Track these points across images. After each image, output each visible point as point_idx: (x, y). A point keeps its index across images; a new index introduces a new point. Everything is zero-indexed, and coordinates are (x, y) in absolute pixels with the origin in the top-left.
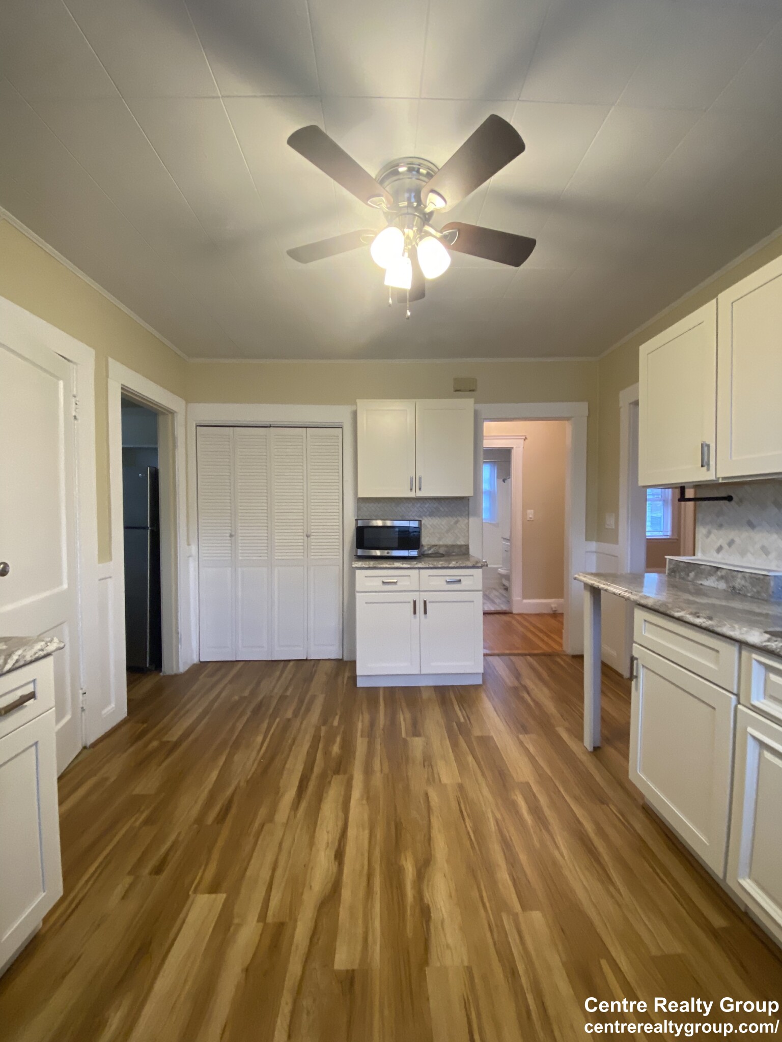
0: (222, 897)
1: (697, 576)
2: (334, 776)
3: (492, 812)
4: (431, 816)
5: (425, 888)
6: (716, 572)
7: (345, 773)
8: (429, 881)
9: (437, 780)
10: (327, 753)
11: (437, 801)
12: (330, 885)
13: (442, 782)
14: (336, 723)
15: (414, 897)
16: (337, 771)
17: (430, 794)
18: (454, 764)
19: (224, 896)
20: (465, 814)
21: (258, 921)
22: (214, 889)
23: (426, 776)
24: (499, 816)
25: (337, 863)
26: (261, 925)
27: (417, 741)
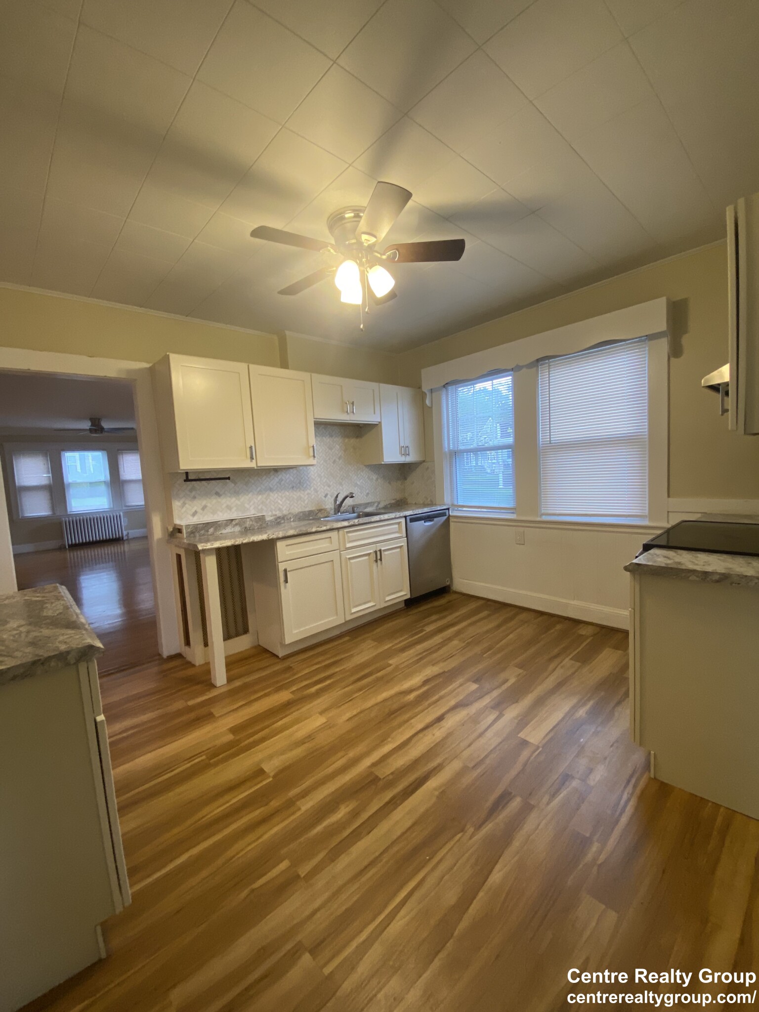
0: (522, 735)
1: (215, 530)
2: (382, 777)
4: (367, 708)
6: (231, 523)
7: (372, 773)
9: (327, 724)
10: (355, 814)
11: (350, 713)
13: (325, 721)
14: (284, 865)
16: (376, 779)
17: (346, 720)
19: (519, 736)
21: (504, 715)
22: (525, 743)
23: (327, 731)
25: (445, 716)
26: (504, 713)
27: (270, 767)
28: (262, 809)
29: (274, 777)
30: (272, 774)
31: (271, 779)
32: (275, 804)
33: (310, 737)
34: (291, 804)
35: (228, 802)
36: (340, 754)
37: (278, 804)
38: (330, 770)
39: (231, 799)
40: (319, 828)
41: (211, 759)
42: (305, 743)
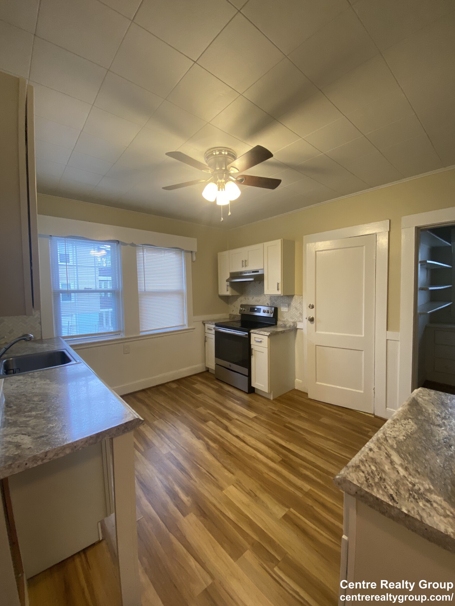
3: (196, 482)
4: (221, 465)
5: (203, 443)
8: (204, 445)
9: (235, 485)
11: (225, 473)
12: (230, 430)
13: (232, 485)
15: (205, 439)
17: (232, 475)
18: (238, 505)
20: (208, 474)
22: (256, 417)
23: (243, 484)
24: (192, 481)
27: (280, 511)
28: (315, 508)
29: (288, 507)
30: (287, 510)
31: (292, 509)
32: (310, 502)
33: (251, 494)
34: (307, 494)
35: (316, 530)
36: (266, 476)
37: (310, 501)
38: (279, 479)
39: (313, 529)
40: (319, 480)
41: (278, 561)
42: (256, 496)
